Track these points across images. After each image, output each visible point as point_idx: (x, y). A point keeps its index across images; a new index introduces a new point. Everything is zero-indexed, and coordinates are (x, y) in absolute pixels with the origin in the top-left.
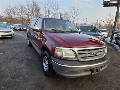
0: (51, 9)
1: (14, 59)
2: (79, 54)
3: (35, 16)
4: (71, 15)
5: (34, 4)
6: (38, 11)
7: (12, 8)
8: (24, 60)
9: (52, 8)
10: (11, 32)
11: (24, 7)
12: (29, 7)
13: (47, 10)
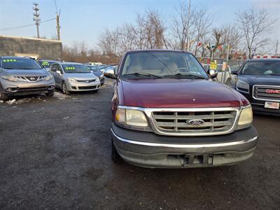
0: (190, 24)
1: (79, 127)
2: (158, 120)
3: (153, 45)
4: (241, 32)
5: (153, 21)
6: (159, 33)
7: (112, 34)
8: (94, 130)
9: (192, 23)
10: (94, 80)
11: (133, 29)
12: (143, 28)
13: (181, 29)
